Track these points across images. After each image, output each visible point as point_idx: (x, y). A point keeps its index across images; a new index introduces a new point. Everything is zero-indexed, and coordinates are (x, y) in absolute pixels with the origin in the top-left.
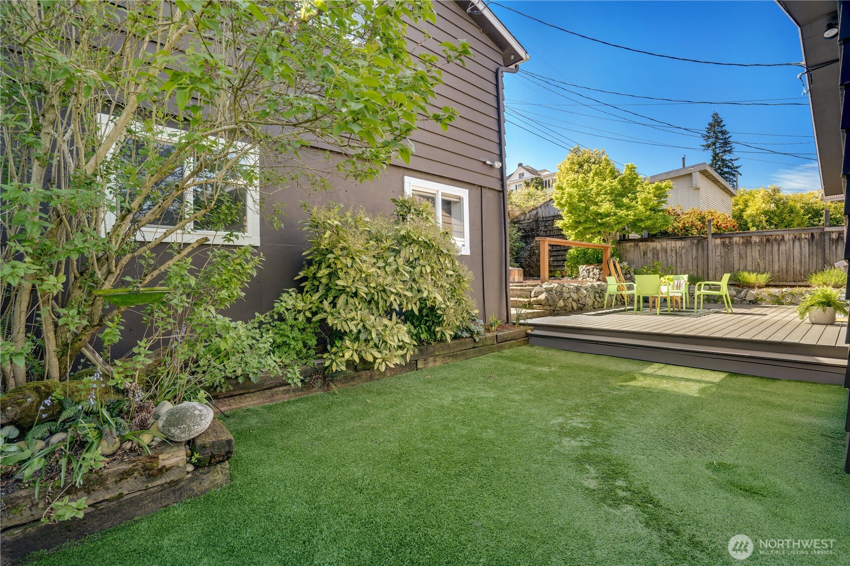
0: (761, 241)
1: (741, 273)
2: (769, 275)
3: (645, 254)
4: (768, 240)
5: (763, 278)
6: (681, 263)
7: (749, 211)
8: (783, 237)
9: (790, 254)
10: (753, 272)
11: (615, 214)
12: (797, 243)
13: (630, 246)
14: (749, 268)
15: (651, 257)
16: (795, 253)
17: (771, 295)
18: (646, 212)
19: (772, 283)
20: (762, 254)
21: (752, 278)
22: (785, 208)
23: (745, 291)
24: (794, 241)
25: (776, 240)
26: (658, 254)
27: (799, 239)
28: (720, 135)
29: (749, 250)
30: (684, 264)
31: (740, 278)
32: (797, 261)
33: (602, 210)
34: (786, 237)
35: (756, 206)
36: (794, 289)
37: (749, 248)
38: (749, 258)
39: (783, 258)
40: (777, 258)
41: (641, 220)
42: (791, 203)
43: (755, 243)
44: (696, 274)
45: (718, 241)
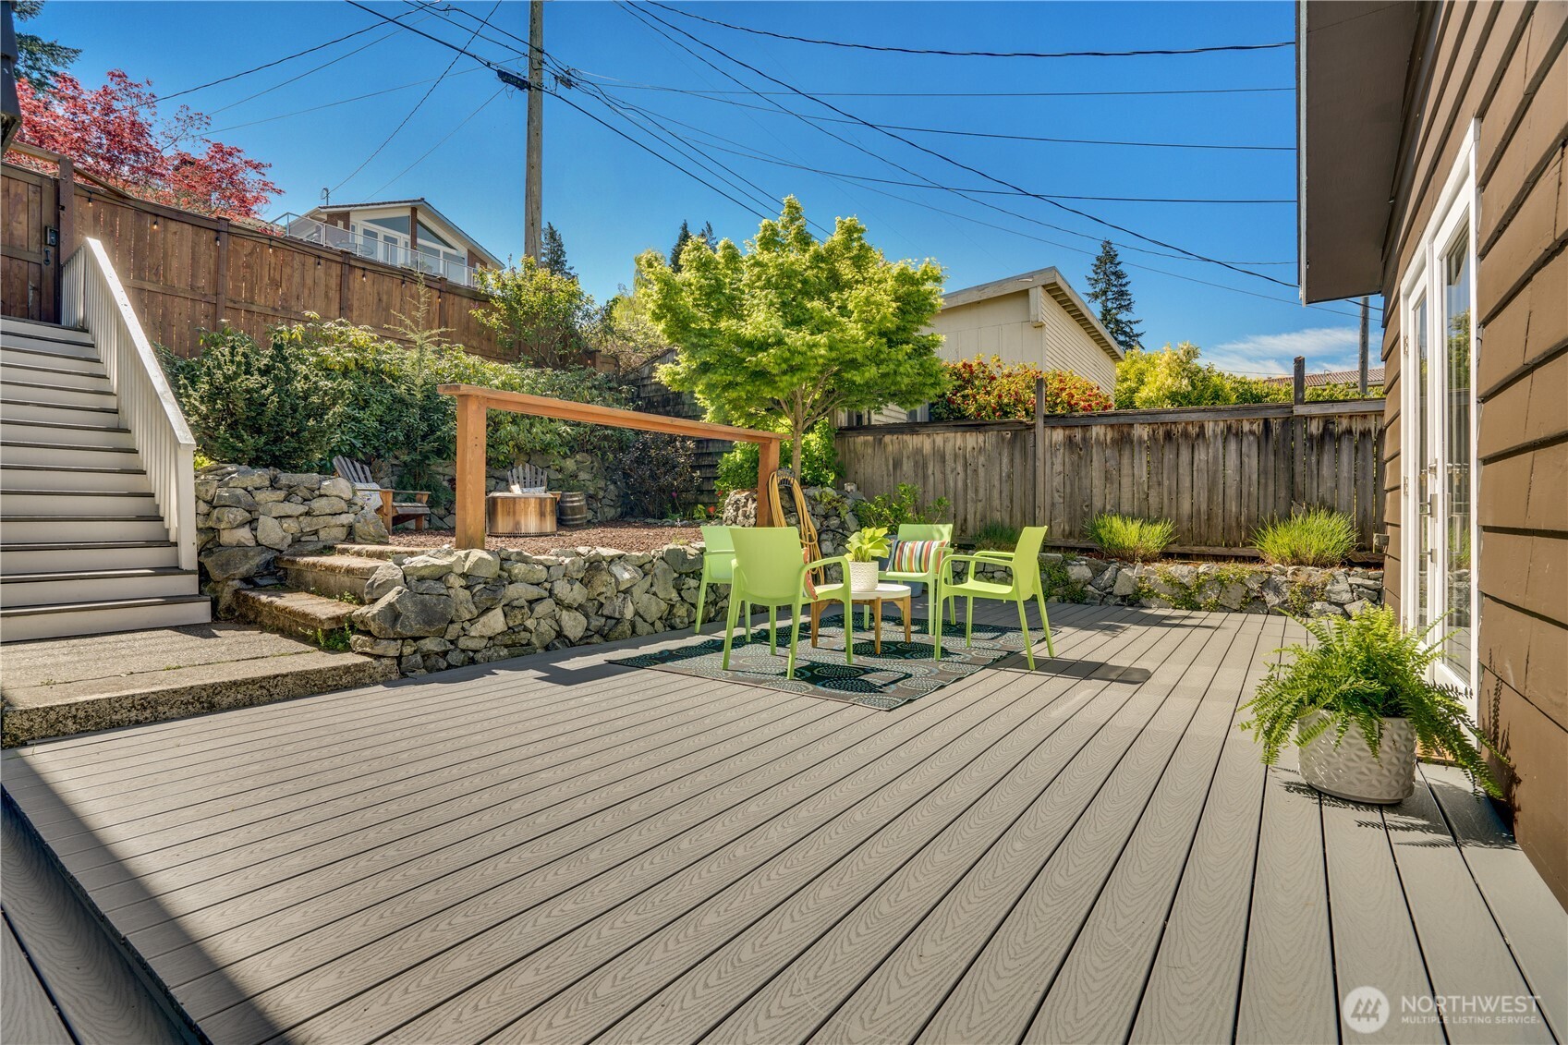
0: (1153, 437)
1: (1107, 520)
2: (1169, 527)
3: (897, 464)
4: (1168, 436)
5: (1154, 536)
6: (976, 491)
7: (1144, 393)
8: (1202, 427)
9: (1216, 472)
10: (1134, 519)
11: (780, 342)
12: (1233, 446)
13: (865, 443)
14: (1126, 507)
15: (911, 473)
16: (1229, 472)
17: (1171, 582)
18: (867, 339)
19: (1175, 548)
20: (1155, 471)
21: (1128, 533)
22: (1206, 388)
23: (1112, 568)
24: (1225, 440)
25: (1185, 434)
26: (925, 467)
27: (1236, 434)
28: (1113, 278)
29: (1126, 461)
30: (981, 491)
31: (1103, 532)
32: (1232, 492)
33: (748, 331)
34: (1209, 427)
35: (1158, 382)
36: (1224, 566)
37: (1126, 454)
38: (1126, 481)
39: (1201, 482)
40: (1186, 482)
41: (853, 364)
42: (1216, 380)
43: (1141, 441)
44: (1007, 520)
45: (1059, 435)
